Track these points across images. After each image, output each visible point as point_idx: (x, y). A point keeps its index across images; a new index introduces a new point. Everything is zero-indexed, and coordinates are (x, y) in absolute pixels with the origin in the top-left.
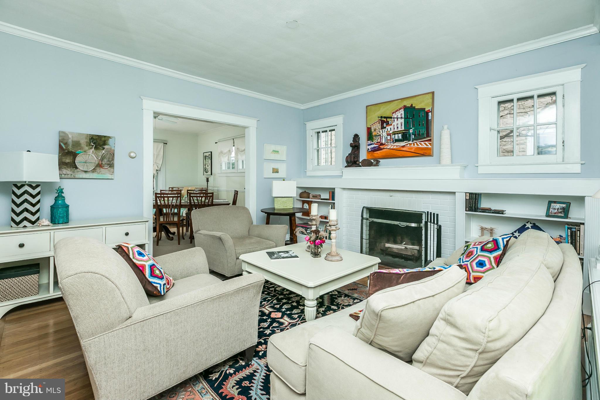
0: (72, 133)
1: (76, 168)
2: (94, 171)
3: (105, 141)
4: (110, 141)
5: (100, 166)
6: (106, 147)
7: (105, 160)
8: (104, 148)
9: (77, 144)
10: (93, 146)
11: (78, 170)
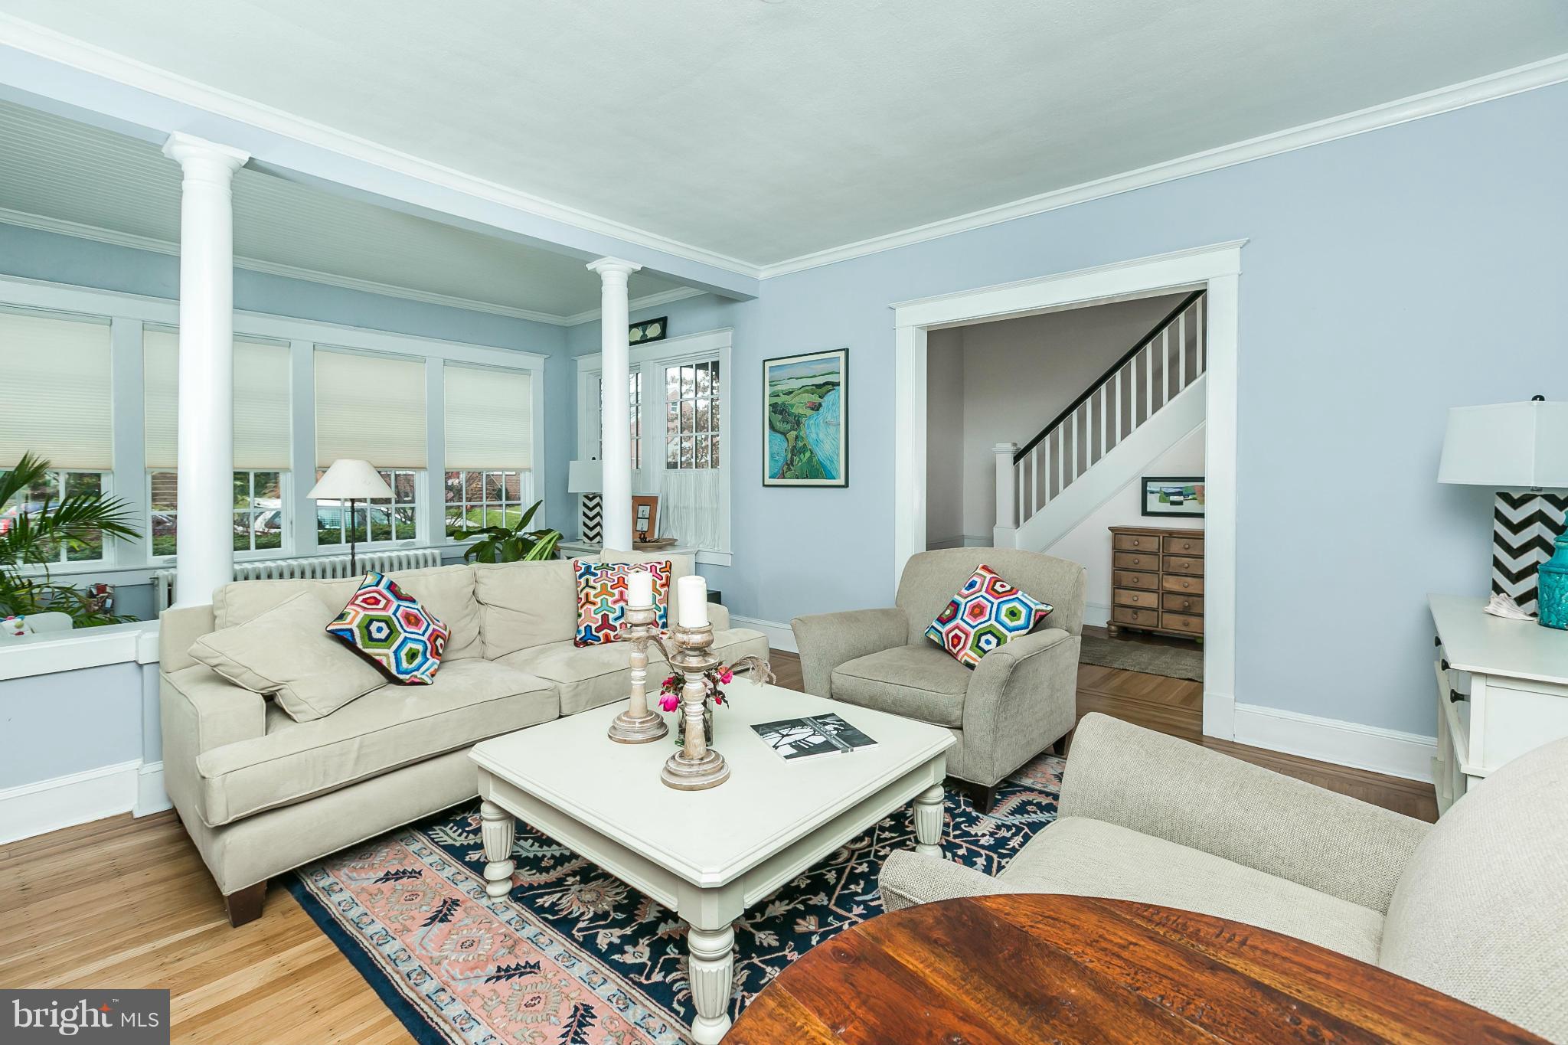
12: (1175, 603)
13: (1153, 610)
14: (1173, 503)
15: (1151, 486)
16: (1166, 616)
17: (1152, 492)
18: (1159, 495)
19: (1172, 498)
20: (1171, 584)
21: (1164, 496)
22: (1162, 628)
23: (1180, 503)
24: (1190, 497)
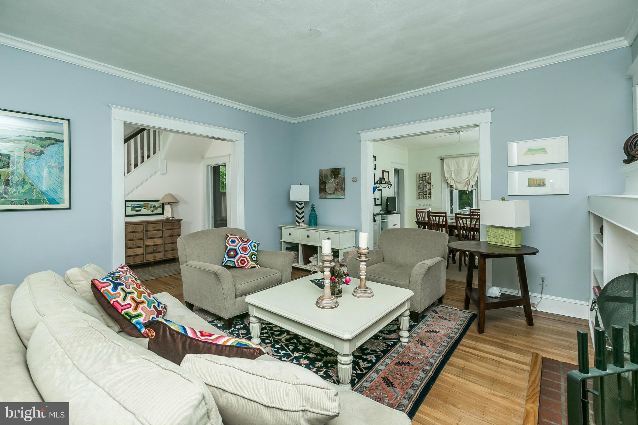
0: (324, 169)
1: (326, 192)
2: (334, 193)
3: (339, 172)
4: (342, 171)
5: (336, 189)
6: (339, 176)
7: (339, 185)
8: (338, 177)
9: (326, 176)
10: (333, 176)
11: (327, 193)
12: (150, 250)
13: (142, 254)
14: (137, 211)
15: (128, 204)
16: (147, 256)
17: (128, 207)
18: (131, 207)
19: (136, 209)
20: (149, 242)
21: (133, 208)
22: (145, 261)
23: (140, 211)
24: (144, 208)
